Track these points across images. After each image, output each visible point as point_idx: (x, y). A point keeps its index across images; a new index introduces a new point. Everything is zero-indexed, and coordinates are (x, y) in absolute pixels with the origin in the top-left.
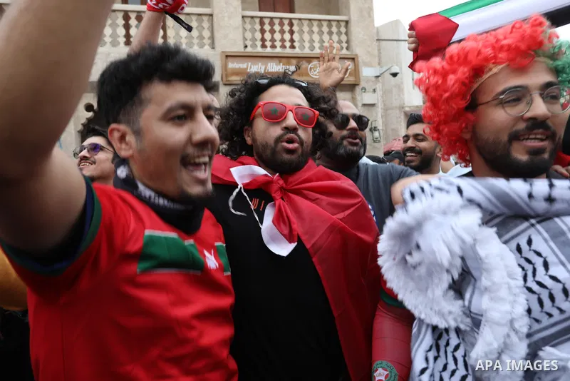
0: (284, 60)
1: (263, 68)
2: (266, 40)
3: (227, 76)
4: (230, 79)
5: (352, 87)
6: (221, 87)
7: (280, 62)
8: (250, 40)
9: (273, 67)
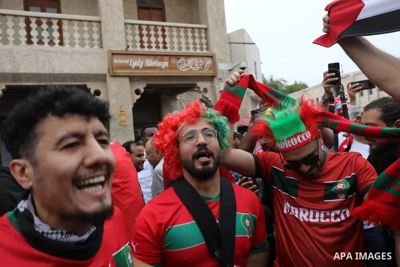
0: (159, 57)
1: (142, 63)
2: (144, 42)
3: (113, 69)
4: (115, 71)
5: (211, 78)
6: (108, 78)
7: (155, 59)
8: (132, 41)
9: (150, 62)
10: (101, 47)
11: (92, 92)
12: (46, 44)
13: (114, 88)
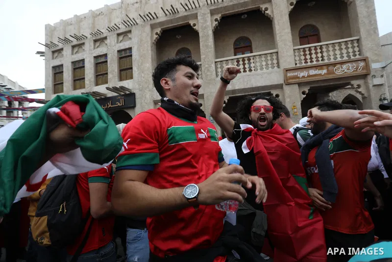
0: (319, 68)
1: (307, 73)
3: (287, 80)
5: (364, 76)
6: (284, 86)
7: (316, 69)
8: (299, 60)
9: (312, 72)
10: (279, 68)
11: (274, 95)
13: (288, 92)
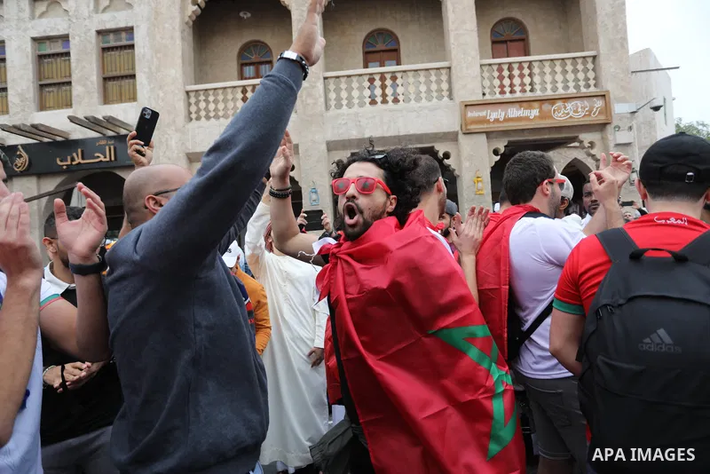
0: (525, 104)
1: (503, 114)
2: (505, 87)
3: (466, 125)
4: (469, 127)
5: (602, 127)
6: (461, 137)
7: (521, 107)
8: (489, 87)
9: (514, 112)
10: (451, 99)
11: (441, 155)
12: (390, 103)
13: (468, 149)
